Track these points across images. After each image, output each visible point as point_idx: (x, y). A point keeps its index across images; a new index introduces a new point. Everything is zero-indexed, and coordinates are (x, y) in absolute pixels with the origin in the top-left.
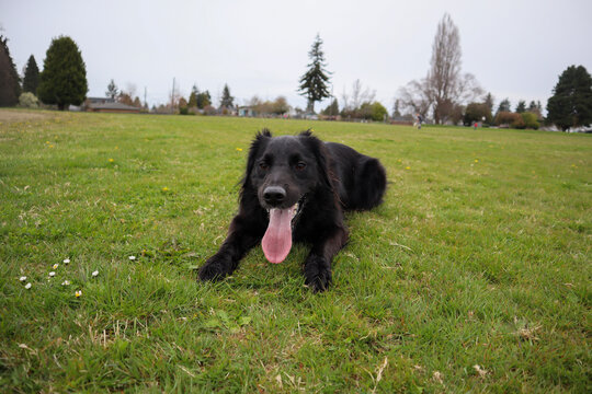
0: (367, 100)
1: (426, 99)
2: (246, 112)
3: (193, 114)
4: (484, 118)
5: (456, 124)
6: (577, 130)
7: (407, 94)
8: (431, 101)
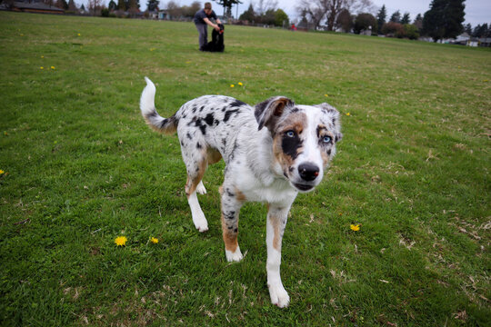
0: (271, 7)
1: (322, 8)
2: (165, 15)
3: (113, 16)
4: (370, 27)
5: (347, 31)
6: (448, 41)
7: (306, 3)
8: (327, 9)
